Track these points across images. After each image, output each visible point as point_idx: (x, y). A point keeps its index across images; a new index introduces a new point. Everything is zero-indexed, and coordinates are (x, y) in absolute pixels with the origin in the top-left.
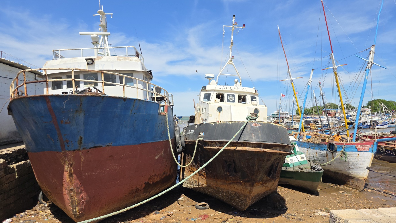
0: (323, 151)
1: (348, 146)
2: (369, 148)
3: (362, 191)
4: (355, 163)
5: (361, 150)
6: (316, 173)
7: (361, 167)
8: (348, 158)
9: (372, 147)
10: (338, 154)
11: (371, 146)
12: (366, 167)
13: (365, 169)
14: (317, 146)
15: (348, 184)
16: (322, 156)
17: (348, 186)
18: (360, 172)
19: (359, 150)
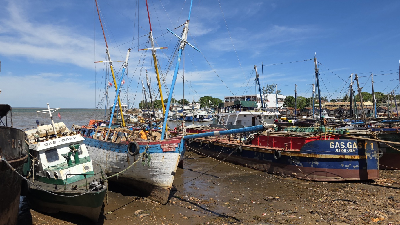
0: (123, 154)
1: (152, 145)
2: (176, 147)
3: (165, 204)
4: (160, 167)
5: (167, 151)
6: (93, 194)
7: (166, 172)
8: (152, 161)
9: (179, 146)
10: (140, 156)
11: (177, 144)
12: (171, 173)
13: (170, 174)
14: (117, 147)
15: (152, 196)
16: (122, 160)
17: (152, 198)
18: (164, 179)
19: (165, 151)
